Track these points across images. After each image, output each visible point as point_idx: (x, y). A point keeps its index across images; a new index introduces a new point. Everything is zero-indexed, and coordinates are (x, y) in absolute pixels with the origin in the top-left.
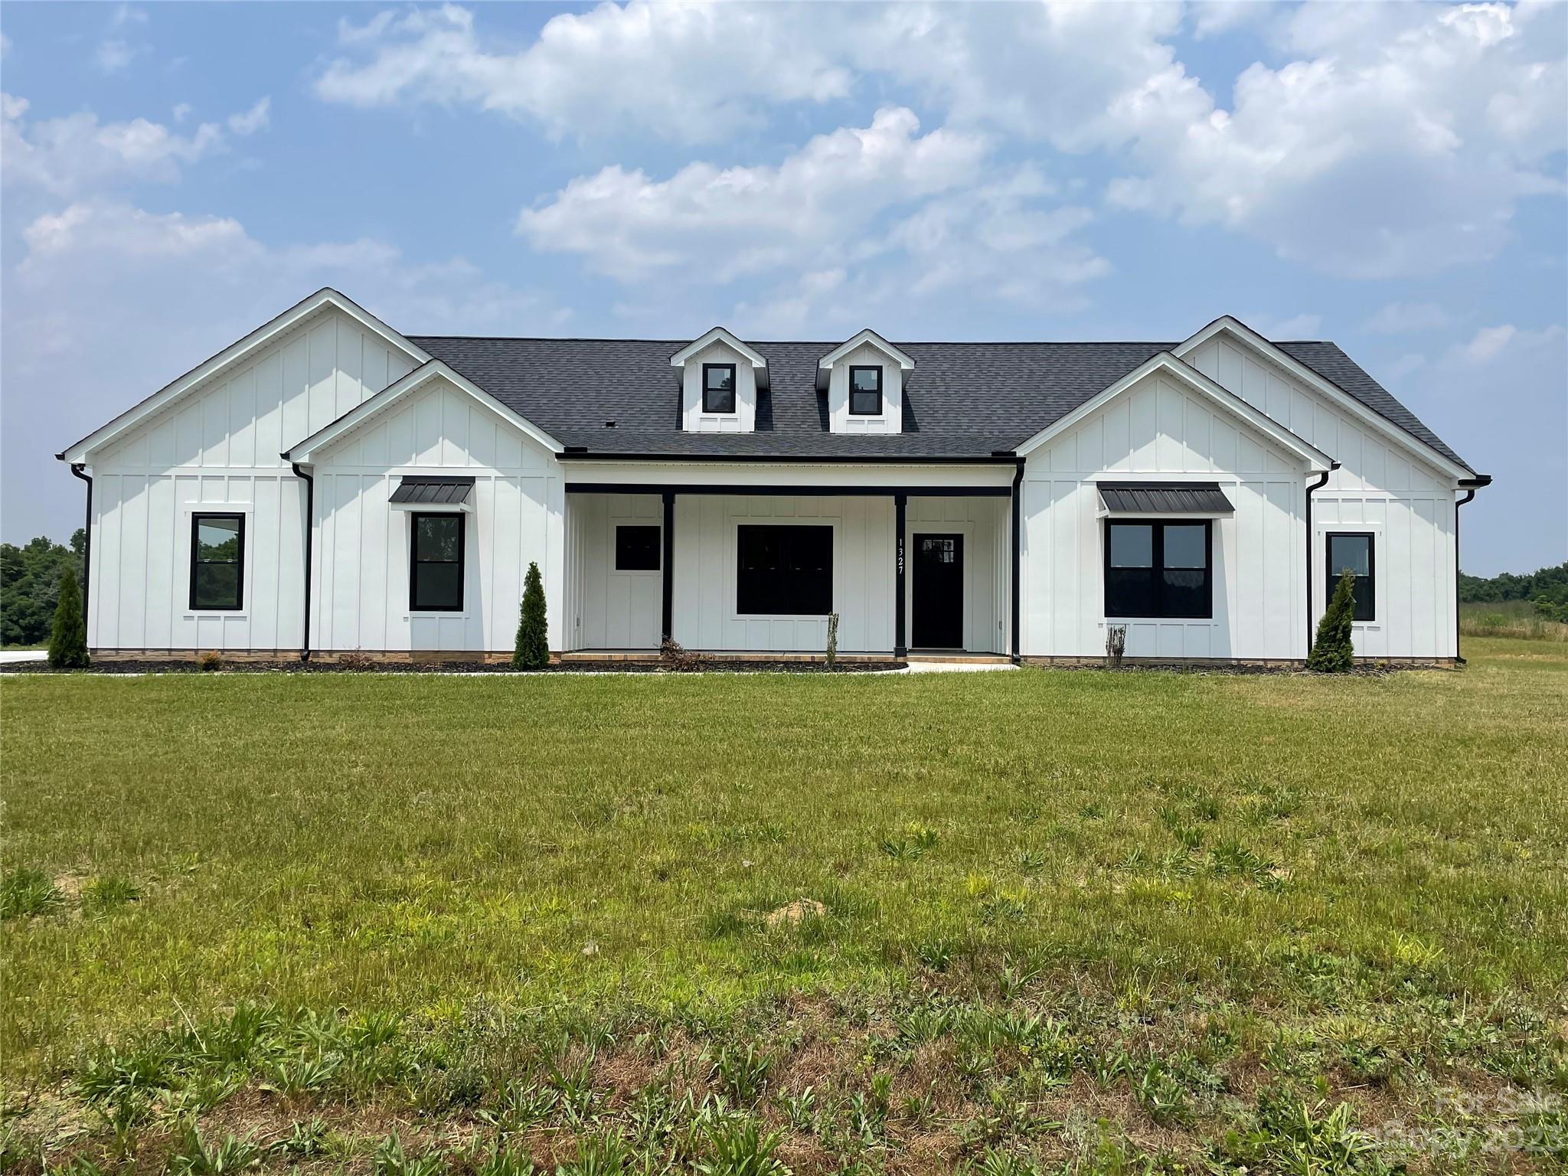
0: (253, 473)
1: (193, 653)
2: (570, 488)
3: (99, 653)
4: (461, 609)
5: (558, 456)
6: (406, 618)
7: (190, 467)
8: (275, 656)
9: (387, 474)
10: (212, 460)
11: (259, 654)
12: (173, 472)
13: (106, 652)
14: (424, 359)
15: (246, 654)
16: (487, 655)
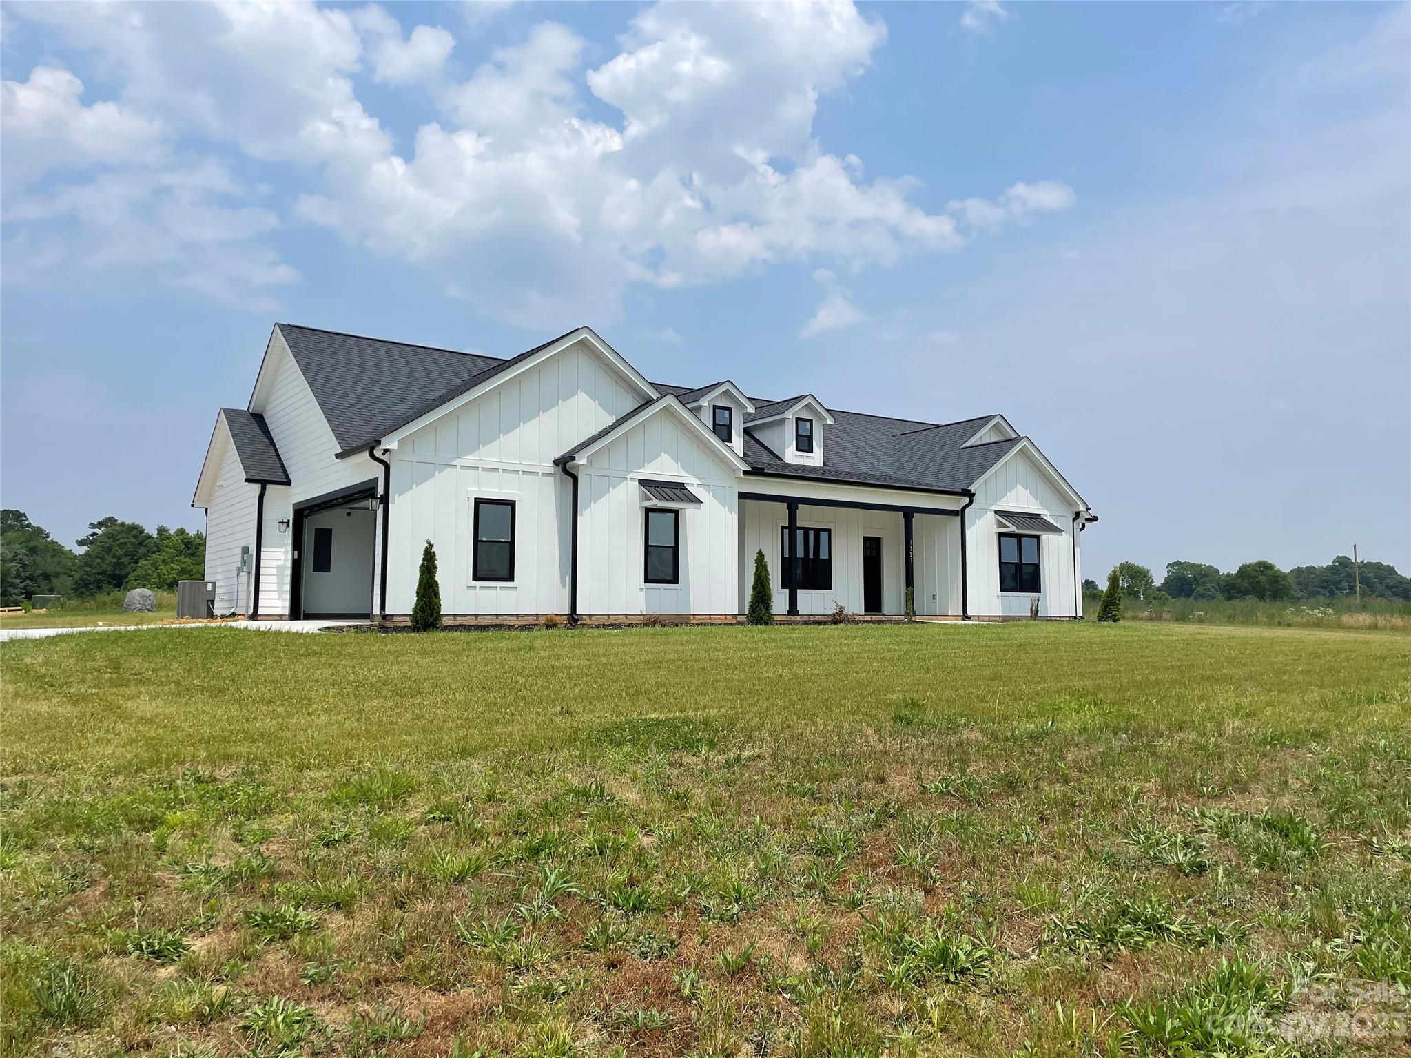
0: (521, 468)
1: (474, 618)
2: (742, 496)
3: (395, 619)
4: (677, 582)
5: (745, 472)
6: (642, 589)
7: (471, 459)
8: (537, 620)
9: (629, 477)
10: (487, 455)
11: (526, 618)
12: (458, 462)
13: (401, 618)
14: (655, 396)
15: (515, 618)
16: (692, 617)
